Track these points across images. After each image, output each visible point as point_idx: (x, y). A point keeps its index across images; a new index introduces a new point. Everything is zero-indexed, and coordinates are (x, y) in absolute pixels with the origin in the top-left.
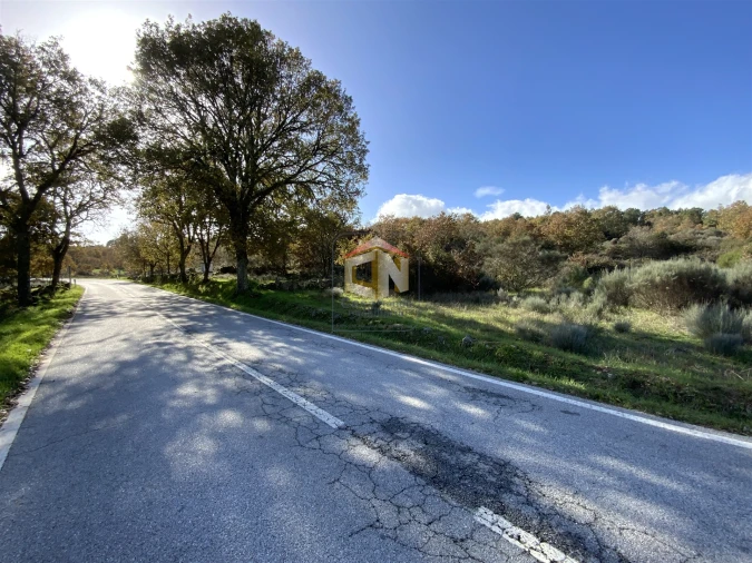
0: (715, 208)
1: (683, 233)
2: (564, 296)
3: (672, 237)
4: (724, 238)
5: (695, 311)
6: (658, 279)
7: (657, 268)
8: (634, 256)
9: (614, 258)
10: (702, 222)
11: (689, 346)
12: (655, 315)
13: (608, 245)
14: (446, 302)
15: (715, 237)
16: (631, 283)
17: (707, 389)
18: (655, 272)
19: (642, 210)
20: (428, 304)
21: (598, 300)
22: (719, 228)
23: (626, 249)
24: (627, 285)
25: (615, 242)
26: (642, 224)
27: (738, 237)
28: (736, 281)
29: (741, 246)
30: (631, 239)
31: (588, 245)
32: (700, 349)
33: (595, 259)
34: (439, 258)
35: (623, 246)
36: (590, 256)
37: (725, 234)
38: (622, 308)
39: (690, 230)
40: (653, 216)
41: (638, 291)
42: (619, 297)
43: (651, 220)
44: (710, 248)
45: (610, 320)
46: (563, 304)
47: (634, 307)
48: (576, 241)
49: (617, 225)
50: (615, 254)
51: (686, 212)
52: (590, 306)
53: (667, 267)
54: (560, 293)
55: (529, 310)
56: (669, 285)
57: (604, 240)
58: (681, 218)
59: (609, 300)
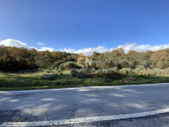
1: (75, 57)
2: (54, 69)
3: (73, 58)
6: (68, 65)
7: (68, 63)
12: (67, 71)
13: (64, 59)
14: (22, 73)
20: (15, 74)
21: (60, 69)
23: (66, 60)
24: (64, 66)
26: (70, 55)
30: (67, 58)
31: (61, 59)
33: (62, 61)
34: (21, 60)
36: (61, 61)
38: (63, 70)
42: (63, 68)
45: (61, 73)
46: (53, 70)
48: (59, 58)
49: (66, 55)
52: (58, 70)
54: (53, 68)
55: (46, 72)
58: (75, 55)
59: (61, 69)
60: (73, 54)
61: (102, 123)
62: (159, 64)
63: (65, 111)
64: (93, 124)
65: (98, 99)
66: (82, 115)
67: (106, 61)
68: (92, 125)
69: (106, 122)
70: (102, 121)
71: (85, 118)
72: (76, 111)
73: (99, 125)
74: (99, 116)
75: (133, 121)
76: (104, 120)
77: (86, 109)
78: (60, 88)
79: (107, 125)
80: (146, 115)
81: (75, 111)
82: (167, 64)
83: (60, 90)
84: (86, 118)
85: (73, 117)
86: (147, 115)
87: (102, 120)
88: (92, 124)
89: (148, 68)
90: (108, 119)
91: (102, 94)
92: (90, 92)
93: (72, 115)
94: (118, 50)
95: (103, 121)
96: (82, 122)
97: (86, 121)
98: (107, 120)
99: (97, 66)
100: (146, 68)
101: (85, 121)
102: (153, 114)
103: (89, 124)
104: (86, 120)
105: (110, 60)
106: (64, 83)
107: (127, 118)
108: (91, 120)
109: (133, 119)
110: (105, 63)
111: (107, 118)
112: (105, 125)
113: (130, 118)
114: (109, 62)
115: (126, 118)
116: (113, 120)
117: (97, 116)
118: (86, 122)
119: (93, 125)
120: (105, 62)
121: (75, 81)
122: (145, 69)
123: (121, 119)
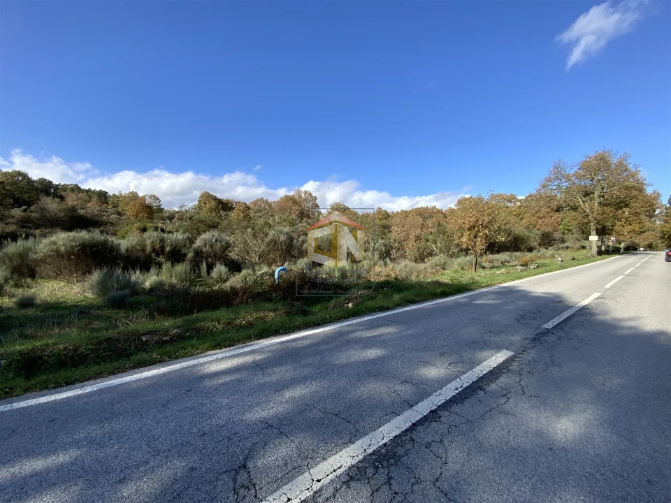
0: (117, 194)
1: (92, 208)
3: (81, 212)
4: (124, 217)
5: (96, 276)
6: (63, 248)
7: (62, 239)
8: (45, 226)
9: (23, 227)
10: (107, 203)
11: (91, 307)
12: (62, 284)
13: (17, 212)
15: (116, 216)
16: (36, 253)
17: (100, 343)
18: (61, 243)
19: (55, 182)
22: (120, 209)
23: (38, 219)
24: (32, 256)
25: (25, 211)
26: (55, 195)
27: (132, 218)
28: (127, 250)
29: (133, 224)
30: (41, 209)
32: (100, 307)
35: (34, 215)
37: (124, 214)
38: (29, 280)
39: (98, 208)
40: (65, 191)
41: (43, 261)
42: (26, 270)
43: (64, 194)
44: (112, 224)
45: (13, 296)
47: (42, 278)
49: (27, 193)
50: (25, 223)
51: (94, 192)
53: (71, 238)
56: (73, 255)
57: (13, 206)
58: (90, 197)
59: (12, 273)
60: (76, 189)
61: (373, 463)
62: (411, 247)
63: (190, 491)
64: (348, 481)
65: (308, 383)
66: (290, 467)
67: (269, 237)
68: (348, 487)
69: (383, 451)
70: (370, 454)
71: (306, 474)
72: (250, 465)
73: (370, 471)
74: (352, 442)
75: (440, 417)
76: (375, 448)
77: (292, 438)
78: (67, 384)
79: (392, 461)
80: (457, 391)
81: (244, 466)
82: (425, 249)
83: (78, 397)
84: (311, 471)
85: (256, 497)
86: (460, 390)
87: (370, 451)
88: (347, 483)
89: (388, 260)
90: (384, 441)
91: (310, 361)
92: (259, 367)
93: (242, 492)
94: (300, 196)
95: (374, 453)
96: (308, 494)
97: (319, 484)
98: (381, 443)
99: (233, 255)
100: (384, 259)
101: (317, 486)
102: (468, 384)
103: (337, 490)
104: (318, 481)
105: (287, 234)
106: (76, 350)
107: (425, 414)
108: (335, 471)
109: (441, 413)
110: (268, 244)
111: (379, 440)
112: (385, 463)
113: (431, 411)
114: (283, 238)
115: (422, 416)
116: (396, 436)
117: (345, 444)
118: (321, 489)
119: (353, 484)
120: (267, 240)
121: (148, 333)
122: (381, 262)
123: (414, 425)
